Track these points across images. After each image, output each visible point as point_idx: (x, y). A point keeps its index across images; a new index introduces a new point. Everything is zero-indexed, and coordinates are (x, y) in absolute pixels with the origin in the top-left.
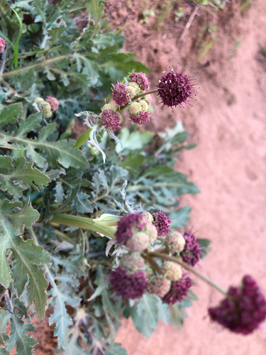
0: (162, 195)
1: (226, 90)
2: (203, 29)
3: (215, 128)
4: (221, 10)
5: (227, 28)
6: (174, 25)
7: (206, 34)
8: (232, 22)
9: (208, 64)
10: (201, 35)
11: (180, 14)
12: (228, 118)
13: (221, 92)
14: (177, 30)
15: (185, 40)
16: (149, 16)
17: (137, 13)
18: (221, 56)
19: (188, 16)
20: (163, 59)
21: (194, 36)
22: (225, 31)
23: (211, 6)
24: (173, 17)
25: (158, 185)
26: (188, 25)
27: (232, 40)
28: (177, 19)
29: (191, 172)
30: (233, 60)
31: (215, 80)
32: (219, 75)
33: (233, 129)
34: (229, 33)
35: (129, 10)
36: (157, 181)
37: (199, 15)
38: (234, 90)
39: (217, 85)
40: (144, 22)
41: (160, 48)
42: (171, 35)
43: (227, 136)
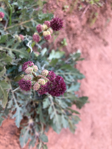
0: (69, 78)
1: (104, 40)
2: (92, 14)
3: (97, 55)
4: (101, 7)
5: (104, 14)
6: (78, 12)
7: (94, 16)
8: (107, 12)
9: (95, 29)
10: (91, 17)
11: (81, 8)
12: (104, 51)
13: (101, 41)
14: (79, 15)
15: (83, 18)
16: (67, 8)
17: (61, 7)
18: (102, 26)
19: (84, 9)
20: (73, 25)
21: (88, 17)
22: (104, 16)
23: (95, 5)
24: (78, 9)
25: (67, 73)
26: (84, 12)
27: (107, 20)
28: (79, 10)
29: (85, 72)
30: (108, 28)
31: (99, 36)
32: (101, 34)
33: (106, 56)
34: (106, 17)
35: (58, 6)
36: (66, 72)
37: (90, 9)
38: (108, 40)
39: (100, 38)
40: (65, 11)
41: (71, 21)
42: (76, 16)
43: (103, 59)
